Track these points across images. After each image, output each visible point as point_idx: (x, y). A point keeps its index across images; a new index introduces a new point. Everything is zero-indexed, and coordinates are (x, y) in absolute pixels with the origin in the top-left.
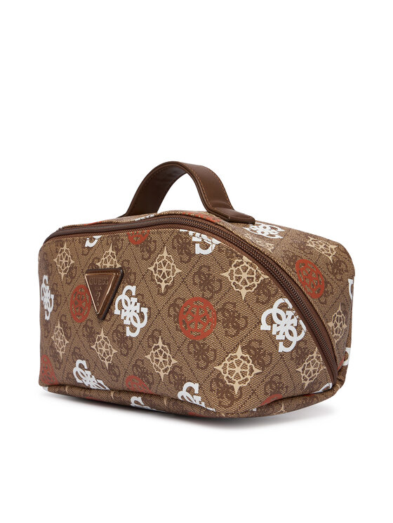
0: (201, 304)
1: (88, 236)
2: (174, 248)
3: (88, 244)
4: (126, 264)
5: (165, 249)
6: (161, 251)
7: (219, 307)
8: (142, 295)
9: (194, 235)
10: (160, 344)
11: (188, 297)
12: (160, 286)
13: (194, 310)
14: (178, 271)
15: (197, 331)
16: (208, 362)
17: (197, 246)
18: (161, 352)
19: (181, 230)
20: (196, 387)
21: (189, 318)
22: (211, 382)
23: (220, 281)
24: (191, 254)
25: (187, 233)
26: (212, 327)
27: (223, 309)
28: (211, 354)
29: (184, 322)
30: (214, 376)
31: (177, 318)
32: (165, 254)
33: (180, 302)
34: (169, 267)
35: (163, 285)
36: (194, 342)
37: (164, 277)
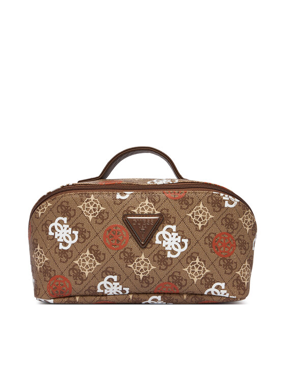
0: (227, 236)
1: (119, 192)
2: (208, 203)
3: (118, 196)
4: (165, 212)
5: (201, 203)
6: (198, 204)
7: (236, 237)
8: (183, 232)
9: (224, 196)
10: (197, 261)
11: (218, 232)
12: (197, 226)
13: (222, 240)
14: (211, 216)
15: (225, 252)
16: (232, 269)
17: (226, 202)
18: (197, 266)
19: (214, 192)
20: (223, 285)
21: (220, 245)
22: (234, 281)
23: (238, 223)
24: (222, 207)
25: (219, 194)
26: (234, 250)
27: (238, 239)
28: (234, 265)
29: (216, 248)
30: (235, 277)
31: (211, 245)
32: (201, 206)
33: (212, 235)
34: (204, 214)
35: (200, 225)
36: (224, 259)
37: (200, 220)
